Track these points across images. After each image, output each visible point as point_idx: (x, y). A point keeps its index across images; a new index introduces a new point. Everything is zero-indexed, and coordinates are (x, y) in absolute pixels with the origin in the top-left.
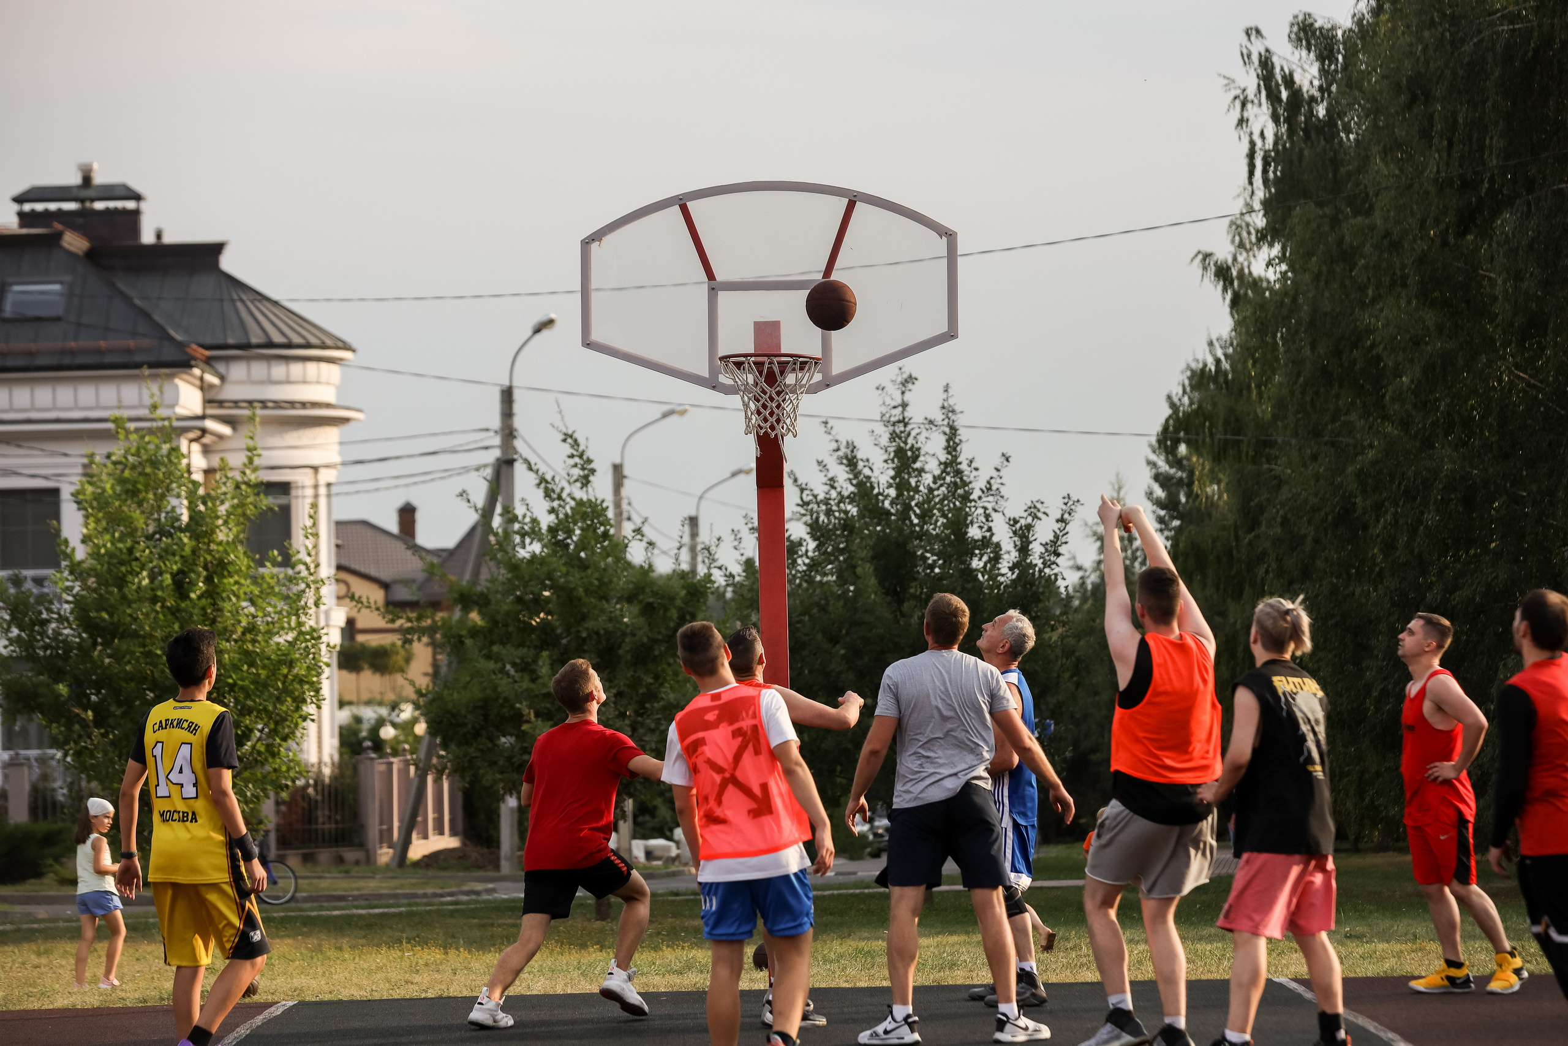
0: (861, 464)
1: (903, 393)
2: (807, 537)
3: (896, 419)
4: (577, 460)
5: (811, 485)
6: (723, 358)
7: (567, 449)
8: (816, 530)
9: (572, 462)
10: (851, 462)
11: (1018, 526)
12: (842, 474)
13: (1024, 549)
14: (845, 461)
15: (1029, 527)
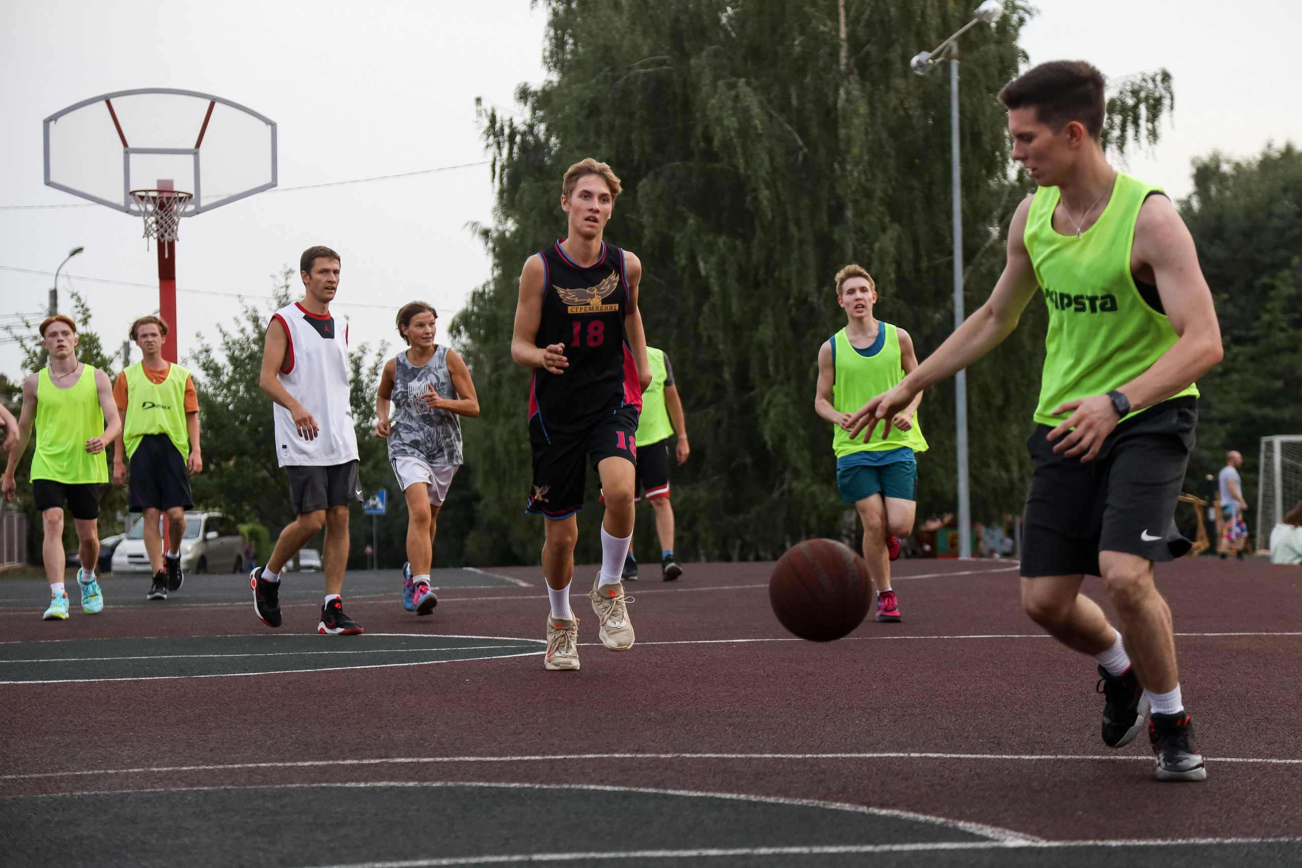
0: (260, 322)
1: (287, 279)
2: (227, 363)
3: (282, 294)
4: (80, 309)
5: (230, 332)
6: (133, 193)
7: (73, 302)
8: (233, 359)
9: (77, 310)
10: (255, 320)
11: (353, 358)
12: (249, 327)
13: (357, 371)
14: (250, 317)
15: (360, 358)
